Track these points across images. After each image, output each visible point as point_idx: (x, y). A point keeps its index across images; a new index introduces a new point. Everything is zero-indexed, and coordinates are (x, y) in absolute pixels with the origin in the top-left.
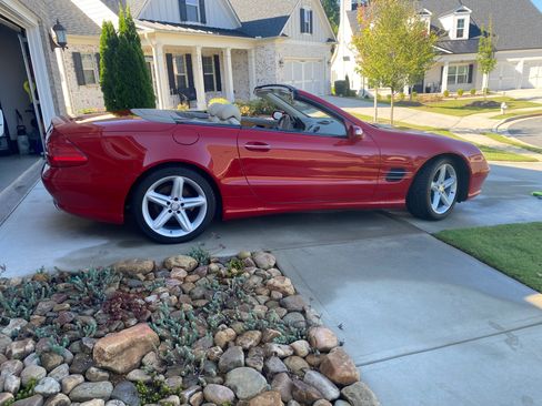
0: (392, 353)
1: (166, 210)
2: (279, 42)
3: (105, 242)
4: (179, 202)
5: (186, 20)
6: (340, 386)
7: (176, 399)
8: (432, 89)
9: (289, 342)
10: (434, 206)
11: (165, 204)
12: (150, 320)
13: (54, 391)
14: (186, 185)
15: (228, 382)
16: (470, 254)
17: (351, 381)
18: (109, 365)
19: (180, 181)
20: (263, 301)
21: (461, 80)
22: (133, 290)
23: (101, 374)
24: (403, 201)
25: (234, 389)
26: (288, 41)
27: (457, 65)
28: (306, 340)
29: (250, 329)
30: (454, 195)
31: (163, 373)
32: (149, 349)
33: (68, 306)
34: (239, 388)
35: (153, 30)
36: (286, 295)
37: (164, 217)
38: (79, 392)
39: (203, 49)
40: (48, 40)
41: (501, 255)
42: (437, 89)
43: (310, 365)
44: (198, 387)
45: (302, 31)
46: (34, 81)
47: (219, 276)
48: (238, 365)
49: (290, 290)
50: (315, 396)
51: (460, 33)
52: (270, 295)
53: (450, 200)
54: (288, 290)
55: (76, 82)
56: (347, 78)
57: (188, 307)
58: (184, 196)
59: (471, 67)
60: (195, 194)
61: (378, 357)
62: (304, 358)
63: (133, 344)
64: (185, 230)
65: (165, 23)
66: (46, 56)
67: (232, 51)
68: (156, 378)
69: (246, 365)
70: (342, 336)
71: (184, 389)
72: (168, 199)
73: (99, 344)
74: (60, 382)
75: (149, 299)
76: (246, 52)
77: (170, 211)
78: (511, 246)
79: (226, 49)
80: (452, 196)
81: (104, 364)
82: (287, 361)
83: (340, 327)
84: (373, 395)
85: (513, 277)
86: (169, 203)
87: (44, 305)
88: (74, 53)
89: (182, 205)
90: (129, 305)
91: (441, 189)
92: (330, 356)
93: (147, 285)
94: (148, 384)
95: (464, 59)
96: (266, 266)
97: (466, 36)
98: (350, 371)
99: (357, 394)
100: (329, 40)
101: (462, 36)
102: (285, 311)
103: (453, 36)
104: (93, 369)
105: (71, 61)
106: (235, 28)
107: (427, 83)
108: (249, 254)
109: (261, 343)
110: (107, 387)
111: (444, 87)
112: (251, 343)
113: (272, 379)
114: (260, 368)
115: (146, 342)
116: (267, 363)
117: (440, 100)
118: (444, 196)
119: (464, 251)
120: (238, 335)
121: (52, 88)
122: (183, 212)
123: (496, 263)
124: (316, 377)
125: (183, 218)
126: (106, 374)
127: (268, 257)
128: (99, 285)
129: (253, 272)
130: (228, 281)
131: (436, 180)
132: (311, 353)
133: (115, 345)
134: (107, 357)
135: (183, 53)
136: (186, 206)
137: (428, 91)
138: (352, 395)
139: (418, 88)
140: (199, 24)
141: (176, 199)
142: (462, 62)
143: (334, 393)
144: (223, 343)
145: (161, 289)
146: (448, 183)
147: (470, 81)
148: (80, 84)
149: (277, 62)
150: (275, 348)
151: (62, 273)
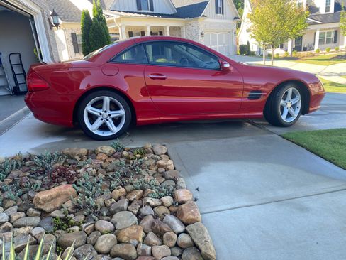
0: (229, 206)
1: (100, 119)
2: (200, 20)
3: (64, 139)
4: (108, 114)
5: (141, 9)
6: (186, 225)
7: (77, 228)
8: (308, 48)
9: (160, 197)
10: (284, 117)
11: (98, 114)
12: (75, 183)
13: (4, 220)
14: (112, 103)
15: (112, 220)
16: (302, 146)
17: (193, 221)
18: (42, 207)
19: (107, 99)
20: (152, 174)
21: (329, 41)
22: (71, 166)
23: (35, 212)
24: (261, 114)
25: (114, 224)
26: (207, 20)
27: (326, 31)
28: (172, 196)
29: (136, 189)
30: (299, 109)
31: (74, 213)
32: (68, 199)
33: (28, 174)
34: (118, 223)
35: (119, 17)
36: (167, 169)
37: (98, 123)
38: (19, 222)
39: (151, 27)
40: (47, 22)
41: (326, 147)
42: (311, 48)
43: (171, 212)
44: (93, 222)
45: (217, 13)
46: (39, 47)
47: (128, 159)
48: (122, 210)
49: (171, 167)
50: (165, 229)
51: (328, 9)
52: (157, 170)
53: (296, 113)
54: (169, 167)
55: (73, 51)
56: (248, 43)
57: (101, 176)
58: (111, 110)
59: (336, 32)
60: (117, 108)
61: (219, 208)
62: (168, 208)
63: (58, 196)
64: (112, 132)
65: (127, 12)
66: (47, 32)
67: (171, 28)
68: (68, 216)
69: (128, 210)
70: (197, 195)
71: (83, 223)
72: (101, 111)
73: (38, 195)
74: (10, 217)
75: (78, 171)
76: (179, 28)
77: (102, 119)
78: (335, 142)
79: (166, 27)
80: (298, 111)
81: (39, 206)
82: (155, 209)
83: (197, 189)
84: (206, 231)
85: (330, 161)
86: (101, 114)
87: (14, 173)
88: (72, 34)
89: (110, 115)
90: (64, 174)
91: (289, 105)
92: (183, 206)
93: (80, 164)
94: (62, 219)
95: (331, 27)
96: (159, 153)
97: (332, 10)
98: (194, 215)
99: (195, 229)
100: (235, 18)
101: (329, 11)
102: (164, 179)
103: (322, 11)
104: (31, 209)
105: (70, 39)
106: (172, 13)
107: (304, 44)
108: (150, 146)
109: (142, 197)
110: (37, 220)
111: (317, 46)
112: (135, 197)
113: (141, 219)
114: (136, 211)
115: (67, 194)
116: (141, 209)
117: (313, 55)
118: (291, 110)
119: (299, 145)
120: (128, 193)
121: (51, 51)
122: (110, 120)
123: (319, 152)
124: (171, 218)
125: (110, 124)
126: (39, 213)
127: (161, 148)
128: (49, 162)
129: (150, 156)
130: (131, 161)
131: (284, 99)
132: (173, 205)
133: (47, 195)
134: (41, 202)
135: (139, 31)
136: (112, 116)
137: (305, 49)
138: (192, 230)
139: (298, 48)
140: (149, 12)
141: (105, 112)
142: (329, 29)
143: (180, 228)
144: (117, 197)
145: (88, 165)
146: (294, 101)
147: (335, 42)
148: (76, 52)
149: (200, 34)
150: (149, 200)
151: (31, 156)
